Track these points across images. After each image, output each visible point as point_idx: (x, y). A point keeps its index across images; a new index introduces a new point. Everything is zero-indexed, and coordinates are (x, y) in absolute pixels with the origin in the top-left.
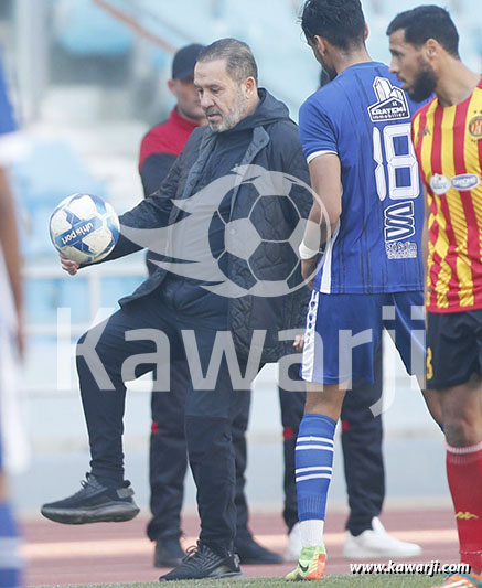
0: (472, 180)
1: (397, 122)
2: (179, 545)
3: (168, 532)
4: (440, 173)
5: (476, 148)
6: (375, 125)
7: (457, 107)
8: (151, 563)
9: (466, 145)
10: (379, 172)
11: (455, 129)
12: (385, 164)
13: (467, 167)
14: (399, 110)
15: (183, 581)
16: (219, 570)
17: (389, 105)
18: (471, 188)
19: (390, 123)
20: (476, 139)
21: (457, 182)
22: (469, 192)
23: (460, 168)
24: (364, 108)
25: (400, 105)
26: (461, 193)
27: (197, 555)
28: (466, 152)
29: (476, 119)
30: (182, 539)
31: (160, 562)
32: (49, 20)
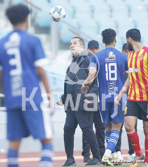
0: (138, 70)
1: (112, 62)
2: (89, 157)
3: (87, 154)
4: (132, 67)
5: (140, 62)
6: (106, 63)
7: (137, 53)
8: (83, 161)
9: (137, 62)
10: (107, 74)
11: (136, 57)
12: (108, 72)
13: (137, 67)
14: (113, 59)
15: (90, 166)
16: (98, 163)
17: (111, 58)
18: (138, 72)
19: (110, 63)
20: (140, 60)
21: (135, 70)
22: (137, 73)
23: (136, 67)
24: (104, 58)
25: (114, 58)
26: (135, 73)
27: (93, 160)
28: (137, 63)
29: (140, 56)
30: (90, 156)
31: (85, 161)
32: (59, 34)
